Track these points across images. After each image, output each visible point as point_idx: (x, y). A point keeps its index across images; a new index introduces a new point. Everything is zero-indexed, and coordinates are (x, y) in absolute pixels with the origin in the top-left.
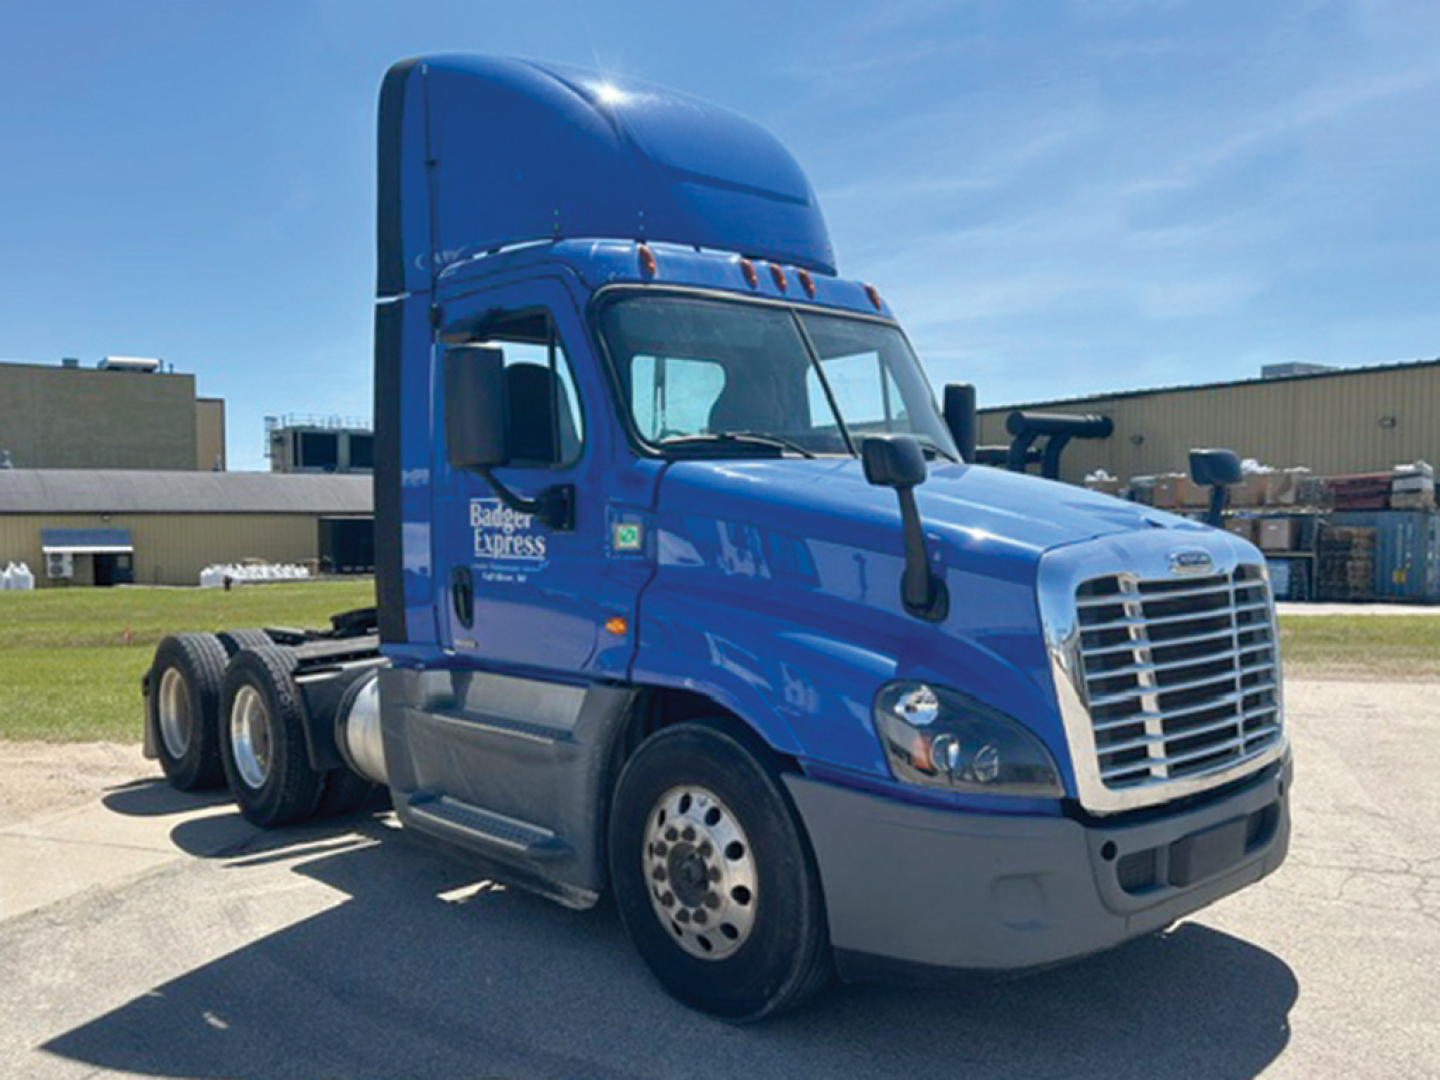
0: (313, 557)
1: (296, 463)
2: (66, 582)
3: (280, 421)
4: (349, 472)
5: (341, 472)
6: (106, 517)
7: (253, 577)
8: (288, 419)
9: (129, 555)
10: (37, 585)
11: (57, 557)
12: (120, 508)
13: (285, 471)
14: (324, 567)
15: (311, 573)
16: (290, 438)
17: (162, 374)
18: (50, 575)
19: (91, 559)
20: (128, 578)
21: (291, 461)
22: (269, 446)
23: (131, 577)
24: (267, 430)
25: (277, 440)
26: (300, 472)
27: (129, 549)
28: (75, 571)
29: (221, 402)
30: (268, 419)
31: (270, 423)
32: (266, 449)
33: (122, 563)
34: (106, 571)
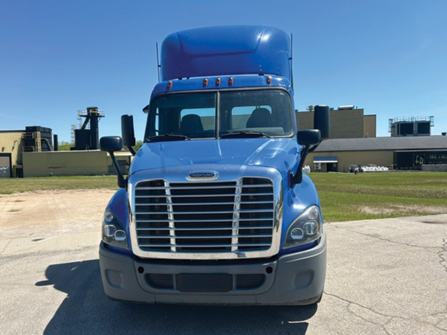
0: (392, 164)
1: (398, 134)
2: (319, 171)
3: (394, 120)
4: (417, 136)
5: (414, 135)
6: (331, 153)
7: (370, 170)
8: (396, 119)
9: (336, 163)
10: (311, 171)
11: (317, 164)
12: (335, 150)
13: (394, 136)
14: (395, 167)
15: (389, 169)
16: (396, 125)
17: (354, 109)
18: (315, 169)
19: (326, 165)
20: (336, 170)
21: (396, 133)
22: (390, 128)
23: (337, 170)
24: (389, 124)
25: (393, 126)
26: (399, 136)
27: (336, 161)
28: (322, 168)
29: (375, 115)
30: (390, 120)
31: (390, 121)
32: (389, 129)
33: (335, 166)
34: (330, 168)
